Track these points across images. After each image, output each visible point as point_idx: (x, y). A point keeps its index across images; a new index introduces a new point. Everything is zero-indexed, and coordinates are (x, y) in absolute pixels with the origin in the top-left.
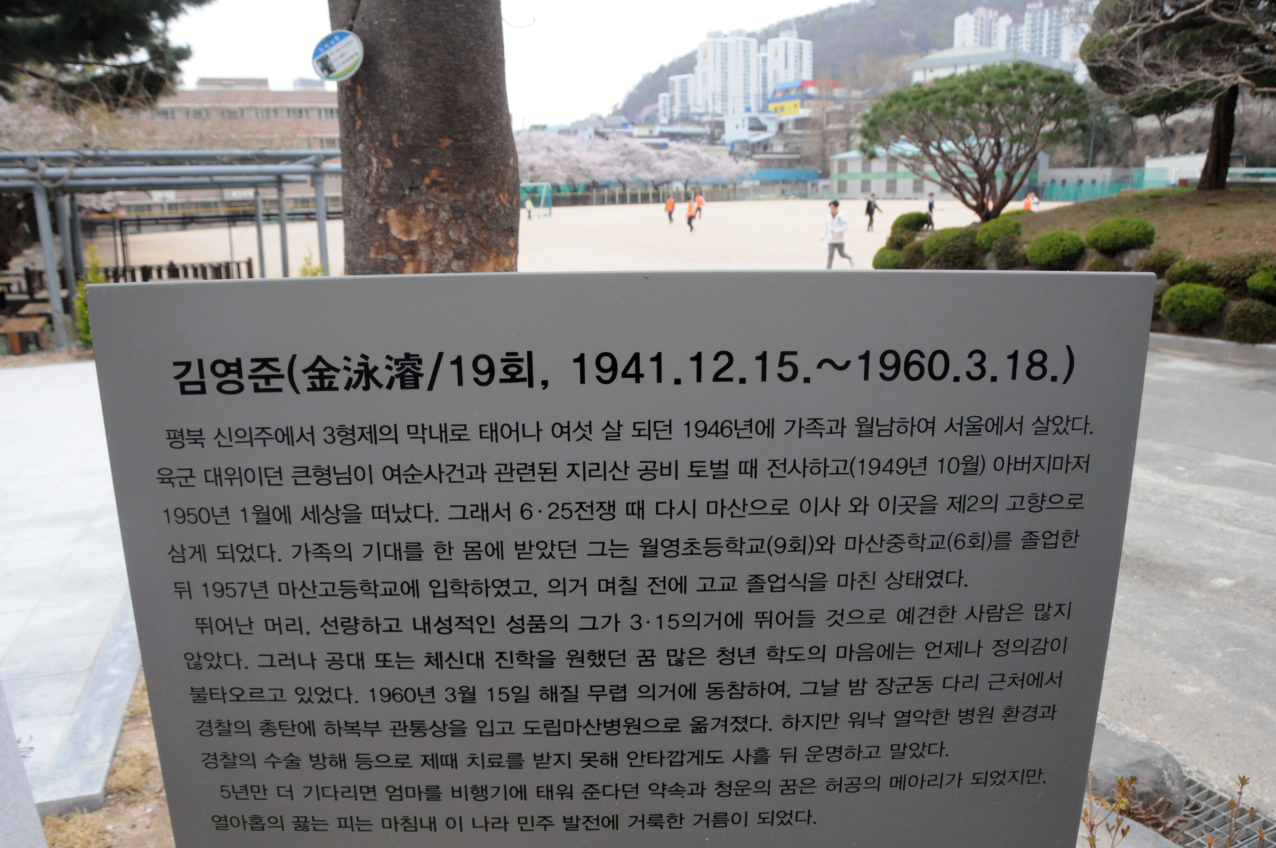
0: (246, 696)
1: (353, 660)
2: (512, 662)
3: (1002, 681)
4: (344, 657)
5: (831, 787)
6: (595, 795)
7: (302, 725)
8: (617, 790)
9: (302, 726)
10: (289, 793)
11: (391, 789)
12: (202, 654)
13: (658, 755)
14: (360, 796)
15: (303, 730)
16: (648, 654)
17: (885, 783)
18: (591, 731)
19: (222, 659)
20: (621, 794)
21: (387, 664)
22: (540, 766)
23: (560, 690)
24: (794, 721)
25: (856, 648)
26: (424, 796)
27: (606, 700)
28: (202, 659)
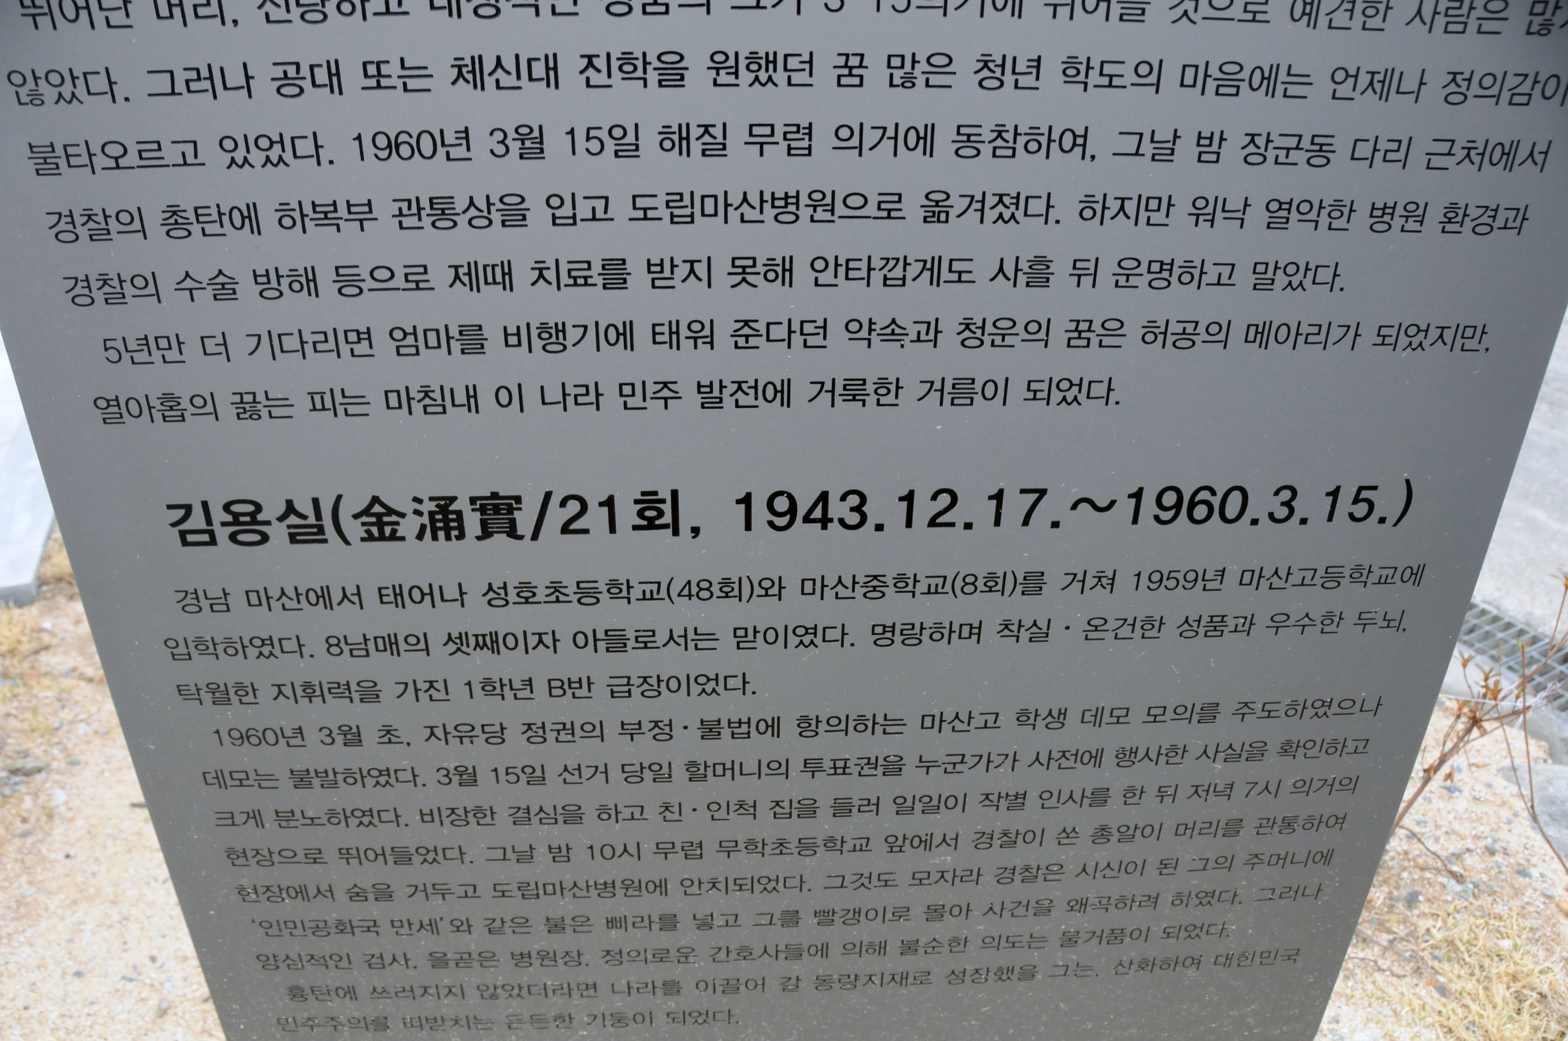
0: (132, 159)
1: (322, 76)
2: (609, 76)
3: (1449, 154)
4: (305, 72)
5: (1150, 338)
6: (753, 341)
7: (236, 213)
8: (790, 332)
9: (236, 215)
10: (222, 349)
11: (398, 334)
12: (40, 73)
13: (864, 265)
14: (345, 349)
15: (238, 223)
16: (854, 61)
17: (1237, 334)
18: (750, 214)
19: (80, 83)
20: (797, 339)
21: (384, 82)
22: (658, 283)
23: (696, 132)
24: (1098, 207)
25: (1214, 71)
26: (456, 346)
27: (776, 152)
28: (42, 82)
